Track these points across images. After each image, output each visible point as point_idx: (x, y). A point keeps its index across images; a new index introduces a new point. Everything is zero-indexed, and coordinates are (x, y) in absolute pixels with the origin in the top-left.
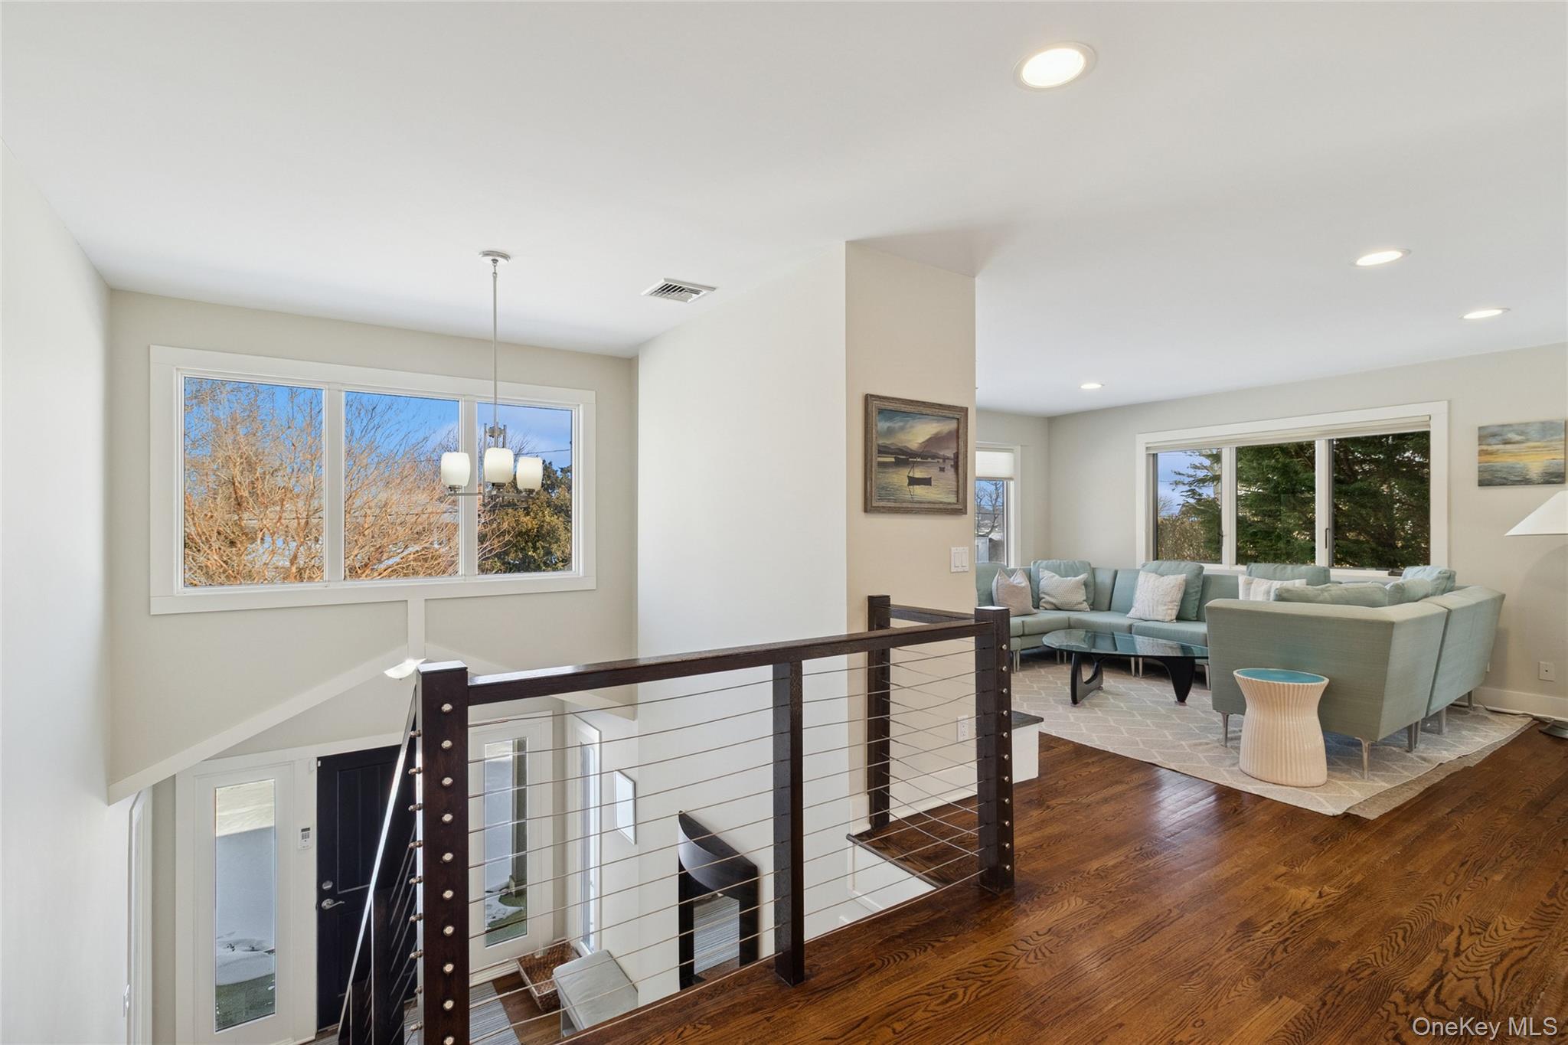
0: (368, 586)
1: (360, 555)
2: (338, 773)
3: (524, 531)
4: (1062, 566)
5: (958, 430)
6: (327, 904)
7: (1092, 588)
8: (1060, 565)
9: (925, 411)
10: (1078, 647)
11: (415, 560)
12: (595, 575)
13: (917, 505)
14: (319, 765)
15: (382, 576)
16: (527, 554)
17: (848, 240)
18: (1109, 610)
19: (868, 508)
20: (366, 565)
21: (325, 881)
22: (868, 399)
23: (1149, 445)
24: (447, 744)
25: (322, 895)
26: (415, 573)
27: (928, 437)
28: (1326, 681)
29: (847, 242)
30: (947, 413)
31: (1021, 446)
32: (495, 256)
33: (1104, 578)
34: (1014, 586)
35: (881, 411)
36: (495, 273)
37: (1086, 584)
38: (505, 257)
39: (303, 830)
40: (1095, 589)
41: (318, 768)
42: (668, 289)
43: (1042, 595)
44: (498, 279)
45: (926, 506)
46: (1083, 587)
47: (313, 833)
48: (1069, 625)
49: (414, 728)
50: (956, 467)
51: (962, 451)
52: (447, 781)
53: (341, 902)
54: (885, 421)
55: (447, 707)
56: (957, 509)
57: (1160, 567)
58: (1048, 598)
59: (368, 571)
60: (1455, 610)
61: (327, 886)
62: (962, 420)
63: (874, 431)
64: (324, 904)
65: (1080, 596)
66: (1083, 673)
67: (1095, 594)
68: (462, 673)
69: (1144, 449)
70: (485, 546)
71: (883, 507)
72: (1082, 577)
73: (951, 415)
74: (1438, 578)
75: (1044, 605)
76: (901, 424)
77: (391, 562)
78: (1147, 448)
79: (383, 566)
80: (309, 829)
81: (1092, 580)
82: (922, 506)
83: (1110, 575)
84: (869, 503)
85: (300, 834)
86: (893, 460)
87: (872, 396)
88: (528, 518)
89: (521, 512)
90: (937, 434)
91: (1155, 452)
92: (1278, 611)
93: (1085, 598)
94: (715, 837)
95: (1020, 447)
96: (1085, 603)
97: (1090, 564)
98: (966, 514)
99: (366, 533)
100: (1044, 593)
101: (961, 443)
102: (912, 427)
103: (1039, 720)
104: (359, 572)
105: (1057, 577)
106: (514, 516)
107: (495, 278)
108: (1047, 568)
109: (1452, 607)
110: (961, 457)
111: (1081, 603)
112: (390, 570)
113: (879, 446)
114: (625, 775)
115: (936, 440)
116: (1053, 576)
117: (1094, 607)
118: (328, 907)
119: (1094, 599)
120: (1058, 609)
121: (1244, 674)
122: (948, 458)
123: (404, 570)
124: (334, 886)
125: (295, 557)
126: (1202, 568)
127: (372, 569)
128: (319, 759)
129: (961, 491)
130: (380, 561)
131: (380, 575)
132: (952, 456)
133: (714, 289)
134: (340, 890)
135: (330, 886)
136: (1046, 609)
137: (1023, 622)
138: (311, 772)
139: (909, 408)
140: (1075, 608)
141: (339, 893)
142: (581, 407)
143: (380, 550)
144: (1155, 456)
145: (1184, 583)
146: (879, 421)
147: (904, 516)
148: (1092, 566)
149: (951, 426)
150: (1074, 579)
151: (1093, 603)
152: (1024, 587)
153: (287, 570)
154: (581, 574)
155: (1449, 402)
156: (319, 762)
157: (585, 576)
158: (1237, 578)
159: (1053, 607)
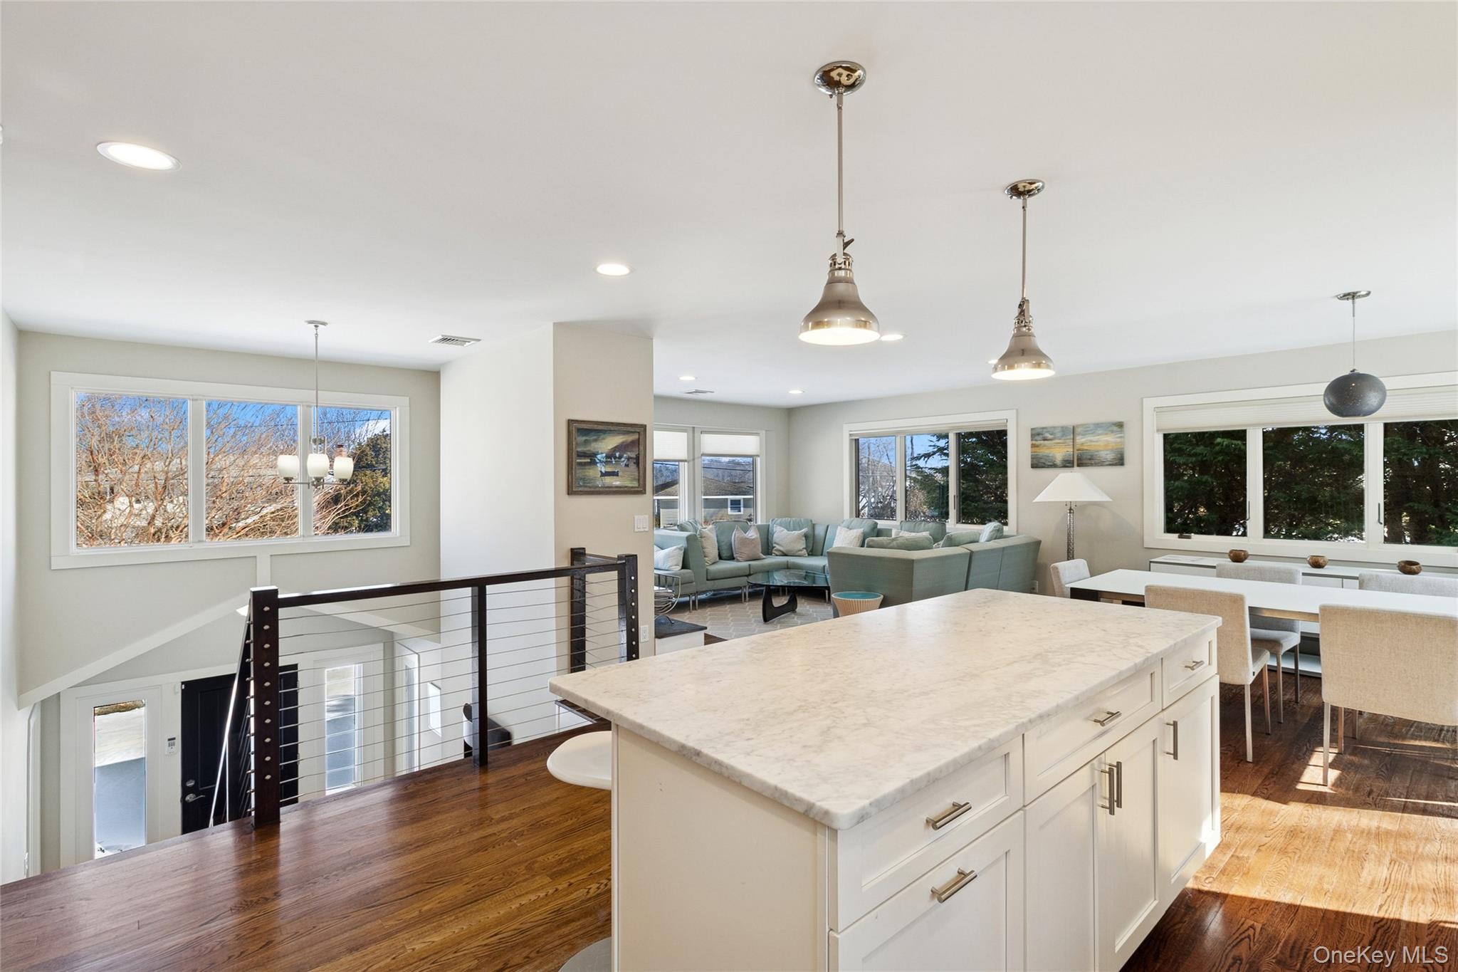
0: (225, 545)
1: (218, 517)
2: (199, 694)
3: (382, 490)
4: (791, 523)
5: (639, 439)
6: (190, 798)
7: (812, 539)
8: (790, 522)
9: (616, 428)
10: (794, 583)
11: (273, 519)
12: (409, 534)
13: (607, 489)
14: (183, 688)
15: (239, 534)
16: (384, 513)
17: (556, 321)
18: (822, 555)
19: (570, 492)
20: (224, 524)
21: (189, 779)
22: (570, 422)
23: (851, 433)
24: (266, 627)
25: (185, 791)
26: (272, 532)
27: (615, 445)
28: (882, 597)
29: (554, 324)
30: (630, 429)
31: (766, 431)
32: (316, 324)
33: (820, 531)
34: (746, 538)
35: (579, 430)
36: (317, 334)
37: (806, 536)
38: (324, 324)
39: (169, 740)
40: (813, 540)
41: (182, 690)
42: (446, 340)
43: (774, 545)
44: (318, 338)
45: (615, 489)
46: (804, 538)
47: (178, 742)
48: (787, 565)
49: (249, 620)
50: (637, 464)
51: (642, 453)
52: (267, 646)
53: (202, 796)
54: (583, 436)
55: (267, 609)
56: (640, 491)
57: (851, 522)
58: (778, 547)
59: (226, 530)
60: (977, 552)
61: (190, 784)
62: (642, 433)
63: (574, 443)
64: (188, 798)
65: (802, 545)
66: (798, 602)
67: (813, 544)
68: (276, 592)
69: (848, 435)
70: (340, 506)
71: (581, 491)
72: (804, 530)
73: (633, 430)
74: (993, 531)
75: (776, 553)
76: (595, 437)
77: (249, 521)
78: (850, 435)
79: (241, 524)
80: (174, 739)
81: (811, 533)
82: (611, 489)
83: (825, 528)
84: (570, 489)
85: (167, 742)
86: (589, 460)
87: (572, 420)
88: (385, 479)
89: (379, 473)
90: (623, 442)
91: (857, 438)
92: (862, 554)
93: (804, 546)
94: (503, 729)
95: (764, 432)
96: (805, 550)
97: (811, 521)
98: (645, 493)
99: (224, 495)
100: (775, 543)
101: (641, 448)
102: (603, 439)
103: (706, 628)
104: (217, 531)
105: (786, 531)
106: (372, 477)
107: (316, 338)
108: (780, 525)
109: (973, 550)
110: (641, 458)
111: (801, 550)
112: (247, 529)
113: (578, 452)
114: (435, 685)
115: (622, 448)
116: (782, 531)
117: (812, 553)
118: (191, 800)
119: (813, 547)
120: (786, 555)
121: (839, 596)
122: (631, 458)
123: (261, 530)
124: (196, 783)
125: (153, 517)
126: (876, 524)
127: (230, 528)
128: (183, 683)
129: (641, 479)
130: (237, 521)
131: (237, 533)
132: (635, 456)
133: (479, 340)
134: (202, 787)
135: (192, 784)
136: (777, 555)
137: (750, 565)
138: (176, 693)
139: (600, 427)
140: (797, 554)
141: (201, 789)
142: (398, 409)
143: (237, 511)
144: (857, 441)
145: (862, 535)
146: (578, 436)
147: (599, 496)
148: (814, 522)
149: (635, 437)
150: (797, 532)
151: (812, 549)
152: (754, 539)
153: (145, 530)
154: (398, 535)
155: (1017, 410)
156: (183, 686)
157: (401, 536)
158: (891, 530)
159: (781, 553)
